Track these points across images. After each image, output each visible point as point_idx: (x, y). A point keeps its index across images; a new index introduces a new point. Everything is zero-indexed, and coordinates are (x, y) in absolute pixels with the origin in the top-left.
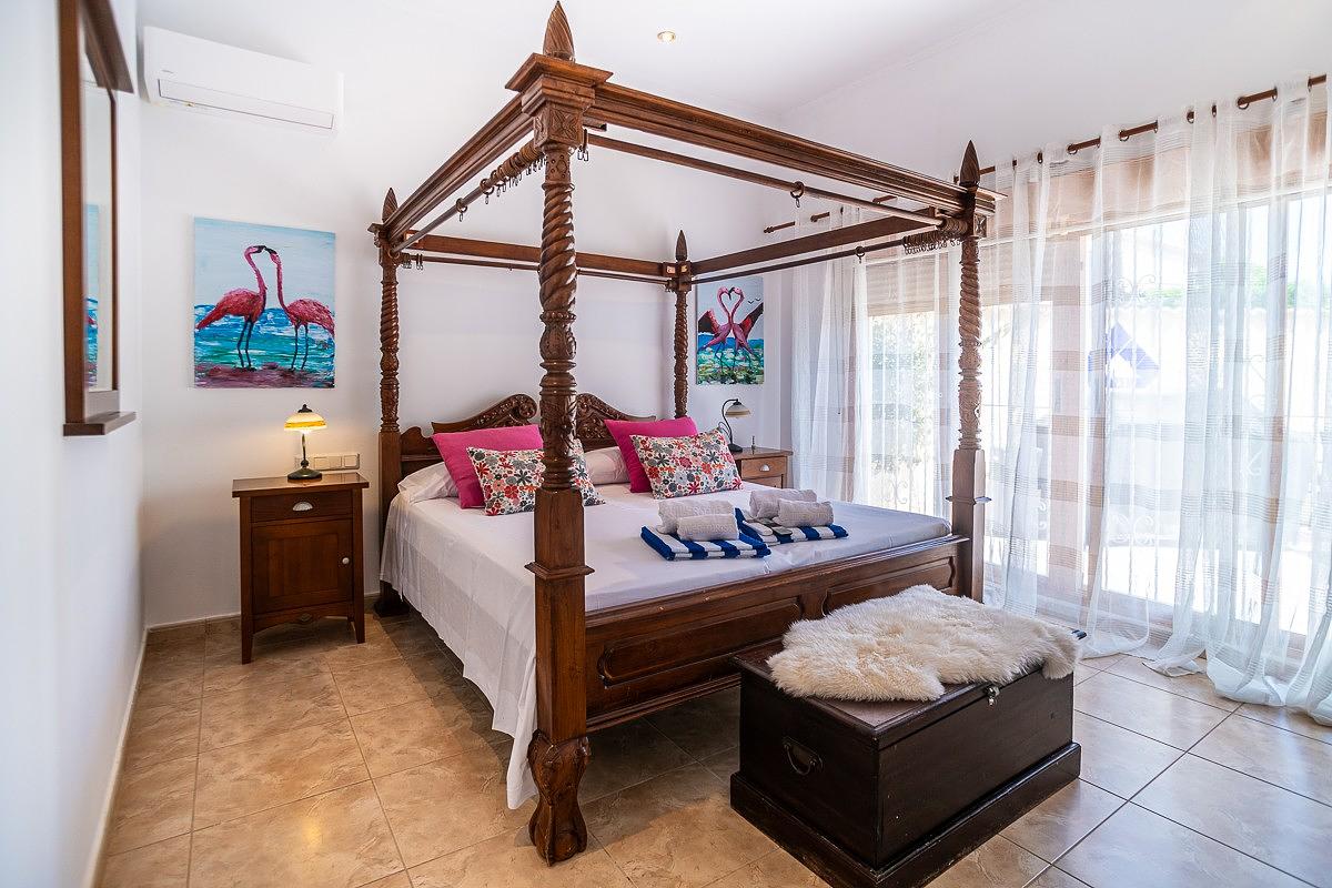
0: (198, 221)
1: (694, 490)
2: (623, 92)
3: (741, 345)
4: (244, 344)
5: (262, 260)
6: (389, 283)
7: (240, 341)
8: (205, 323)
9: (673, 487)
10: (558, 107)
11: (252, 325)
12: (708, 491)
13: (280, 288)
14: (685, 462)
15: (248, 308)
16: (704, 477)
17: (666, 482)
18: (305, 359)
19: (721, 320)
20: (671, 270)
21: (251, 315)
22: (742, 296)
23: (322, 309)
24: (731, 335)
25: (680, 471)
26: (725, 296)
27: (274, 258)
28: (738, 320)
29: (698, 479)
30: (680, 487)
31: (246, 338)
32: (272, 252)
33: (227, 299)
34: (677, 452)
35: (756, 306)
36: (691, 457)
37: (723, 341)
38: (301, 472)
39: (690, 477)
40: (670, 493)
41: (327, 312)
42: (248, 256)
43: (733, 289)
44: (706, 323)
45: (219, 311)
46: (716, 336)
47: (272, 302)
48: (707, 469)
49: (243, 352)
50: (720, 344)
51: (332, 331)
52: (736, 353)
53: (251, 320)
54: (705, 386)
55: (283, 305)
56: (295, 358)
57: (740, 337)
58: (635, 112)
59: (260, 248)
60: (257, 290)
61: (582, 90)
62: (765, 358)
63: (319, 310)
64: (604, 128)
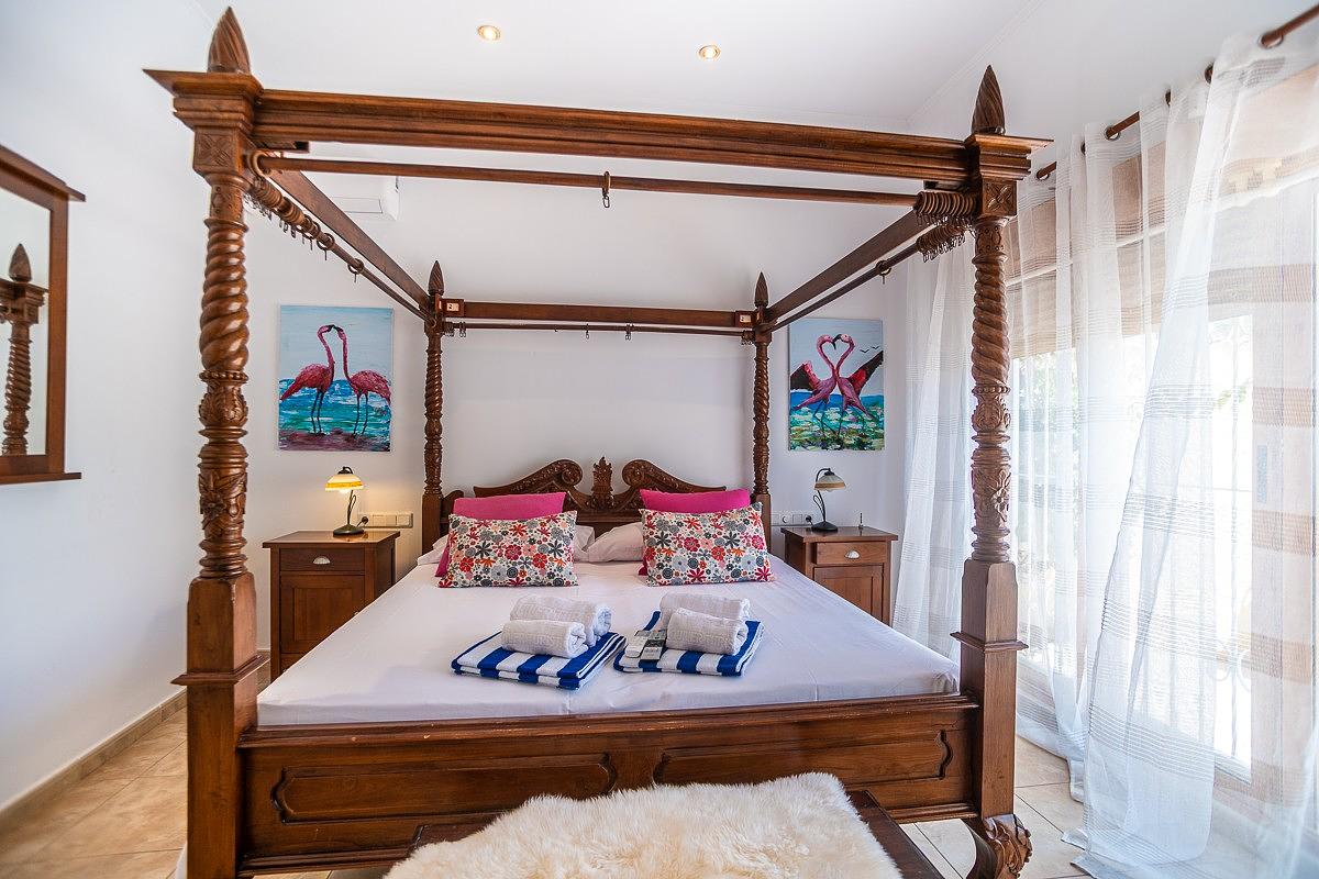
0: (283, 307)
1: (697, 578)
2: (297, 98)
3: (850, 403)
4: (316, 412)
5: (332, 338)
6: (434, 352)
7: (313, 410)
8: (287, 394)
9: (668, 573)
10: (205, 131)
11: (322, 397)
12: (718, 580)
13: (345, 362)
14: (692, 544)
15: (319, 380)
16: (711, 563)
17: (660, 566)
18: (365, 425)
19: (822, 374)
20: (746, 319)
21: (322, 387)
22: (852, 345)
23: (380, 379)
24: (837, 391)
25: (682, 555)
26: (827, 347)
27: (340, 336)
28: (846, 372)
29: (703, 565)
30: (677, 574)
31: (318, 408)
32: (339, 330)
33: (304, 374)
34: (685, 532)
35: (873, 355)
36: (701, 539)
37: (825, 398)
38: (345, 528)
39: (692, 563)
40: (663, 580)
41: (384, 381)
42: (320, 335)
43: (838, 337)
44: (801, 378)
45: (298, 385)
46: (815, 393)
47: (339, 375)
48: (718, 554)
49: (315, 419)
50: (821, 402)
51: (388, 399)
52: (843, 413)
53: (321, 391)
54: (800, 453)
55: (347, 377)
56: (356, 425)
57: (849, 393)
58: (323, 120)
59: (330, 327)
60: (327, 365)
61: (226, 104)
62: (886, 418)
63: (377, 381)
64: (303, 147)
